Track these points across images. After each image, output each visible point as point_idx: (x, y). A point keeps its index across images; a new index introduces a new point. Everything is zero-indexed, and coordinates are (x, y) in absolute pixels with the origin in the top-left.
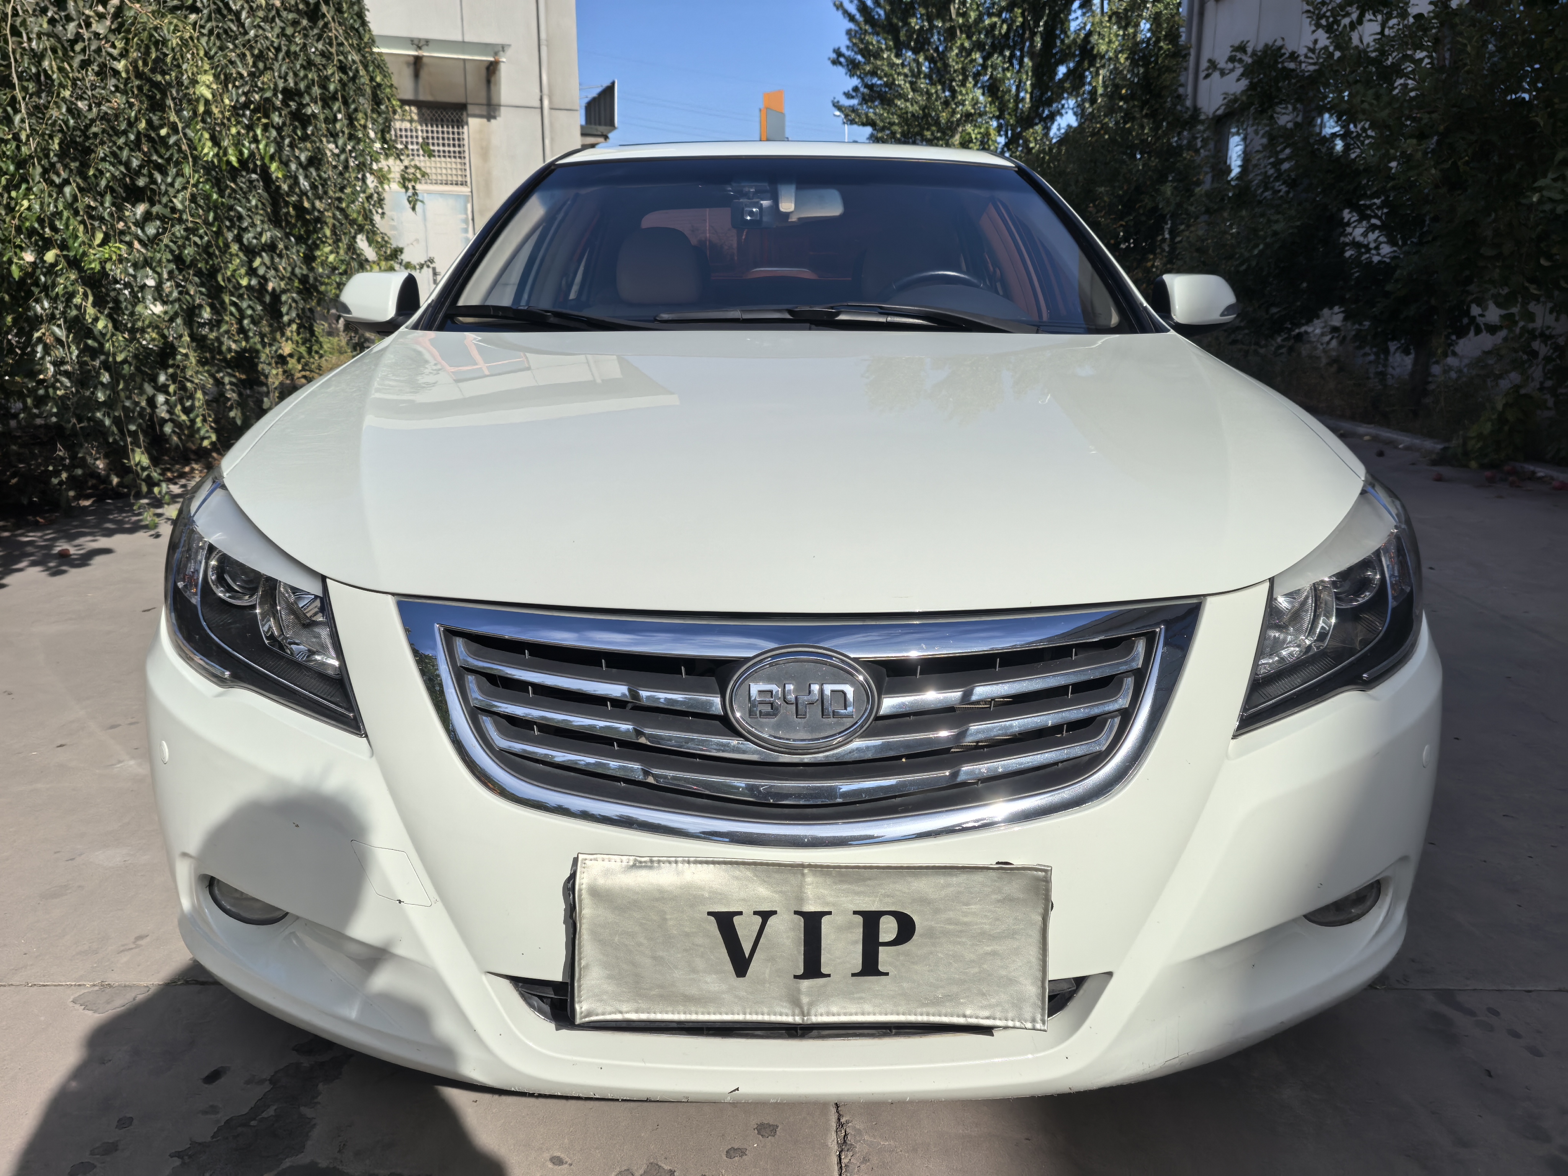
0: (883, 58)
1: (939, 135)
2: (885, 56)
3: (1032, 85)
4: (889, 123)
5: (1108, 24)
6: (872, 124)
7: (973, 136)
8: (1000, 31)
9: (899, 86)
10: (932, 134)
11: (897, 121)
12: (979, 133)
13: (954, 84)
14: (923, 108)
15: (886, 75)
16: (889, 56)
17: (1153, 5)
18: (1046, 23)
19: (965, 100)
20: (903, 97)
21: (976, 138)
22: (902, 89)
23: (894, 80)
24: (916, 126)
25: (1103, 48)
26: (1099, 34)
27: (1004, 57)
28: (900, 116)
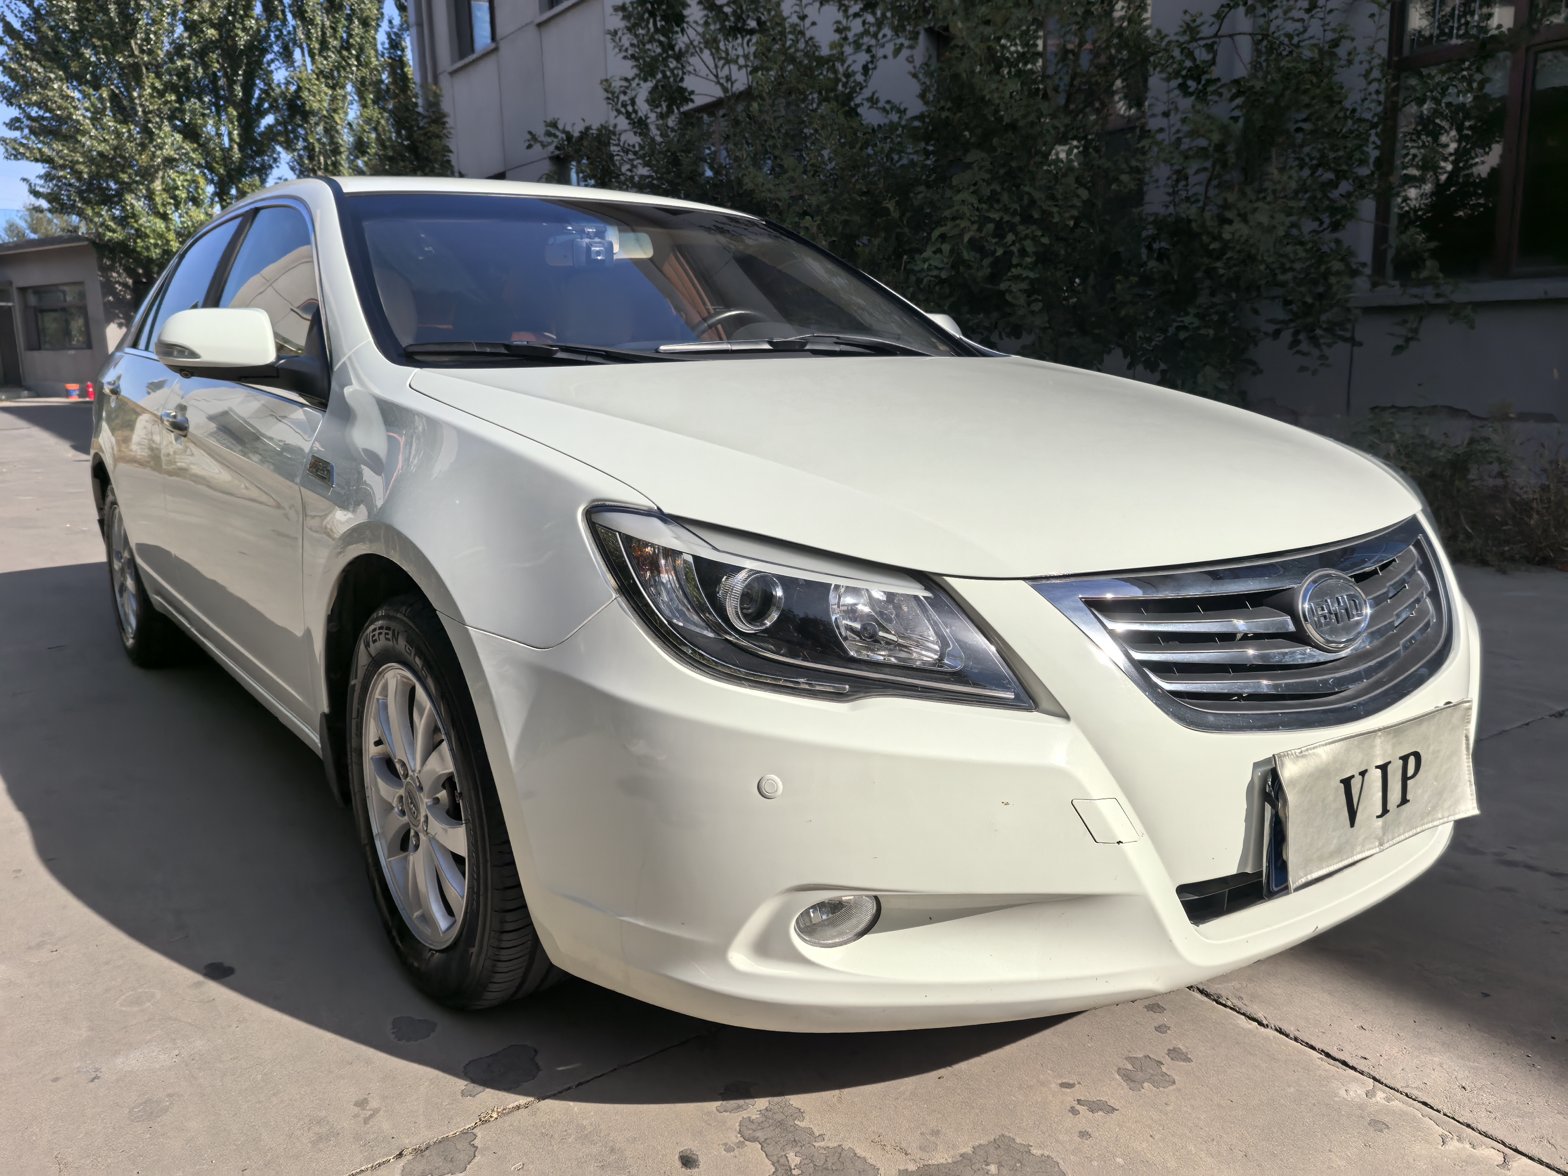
0: (54, 89)
1: (138, 178)
2: (56, 86)
3: (239, 135)
4: (71, 162)
5: (317, 82)
6: (48, 160)
7: (179, 183)
8: (195, 75)
9: (78, 122)
10: (130, 177)
11: (81, 160)
12: (187, 180)
13: (150, 125)
14: (115, 149)
15: (59, 108)
16: (60, 88)
17: (358, 70)
18: (245, 72)
19: (165, 144)
20: (85, 133)
21: (183, 186)
22: (82, 125)
23: (71, 114)
24: (108, 167)
25: (316, 106)
26: (309, 90)
27: (203, 102)
28: (83, 154)
